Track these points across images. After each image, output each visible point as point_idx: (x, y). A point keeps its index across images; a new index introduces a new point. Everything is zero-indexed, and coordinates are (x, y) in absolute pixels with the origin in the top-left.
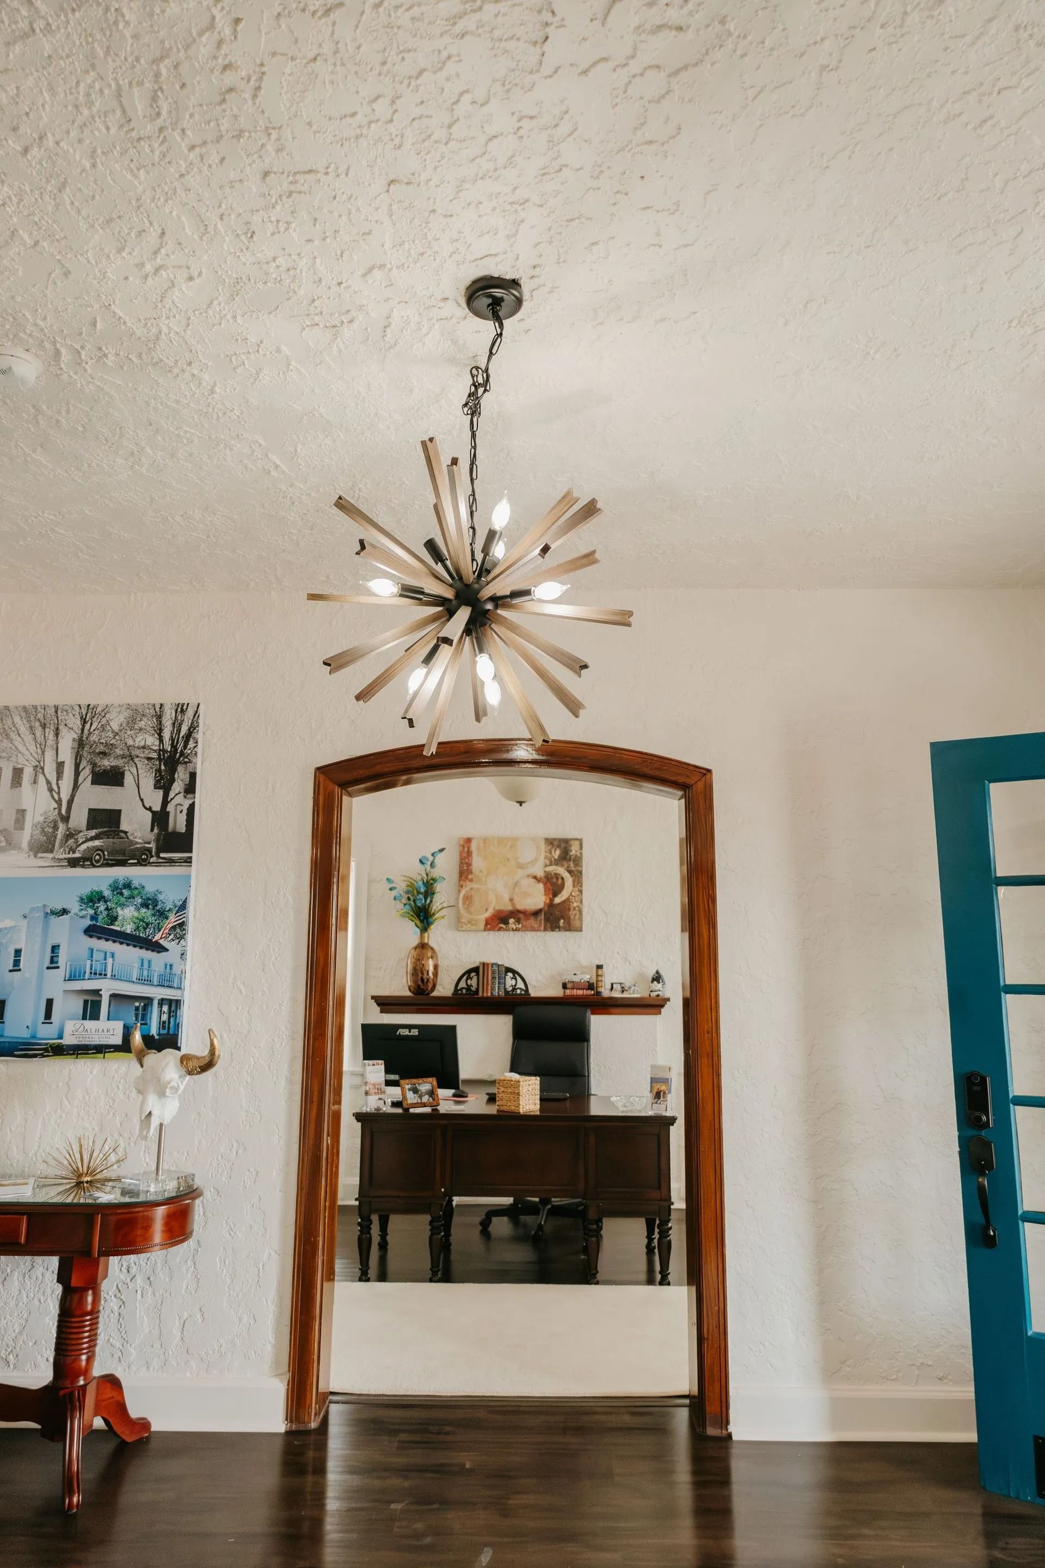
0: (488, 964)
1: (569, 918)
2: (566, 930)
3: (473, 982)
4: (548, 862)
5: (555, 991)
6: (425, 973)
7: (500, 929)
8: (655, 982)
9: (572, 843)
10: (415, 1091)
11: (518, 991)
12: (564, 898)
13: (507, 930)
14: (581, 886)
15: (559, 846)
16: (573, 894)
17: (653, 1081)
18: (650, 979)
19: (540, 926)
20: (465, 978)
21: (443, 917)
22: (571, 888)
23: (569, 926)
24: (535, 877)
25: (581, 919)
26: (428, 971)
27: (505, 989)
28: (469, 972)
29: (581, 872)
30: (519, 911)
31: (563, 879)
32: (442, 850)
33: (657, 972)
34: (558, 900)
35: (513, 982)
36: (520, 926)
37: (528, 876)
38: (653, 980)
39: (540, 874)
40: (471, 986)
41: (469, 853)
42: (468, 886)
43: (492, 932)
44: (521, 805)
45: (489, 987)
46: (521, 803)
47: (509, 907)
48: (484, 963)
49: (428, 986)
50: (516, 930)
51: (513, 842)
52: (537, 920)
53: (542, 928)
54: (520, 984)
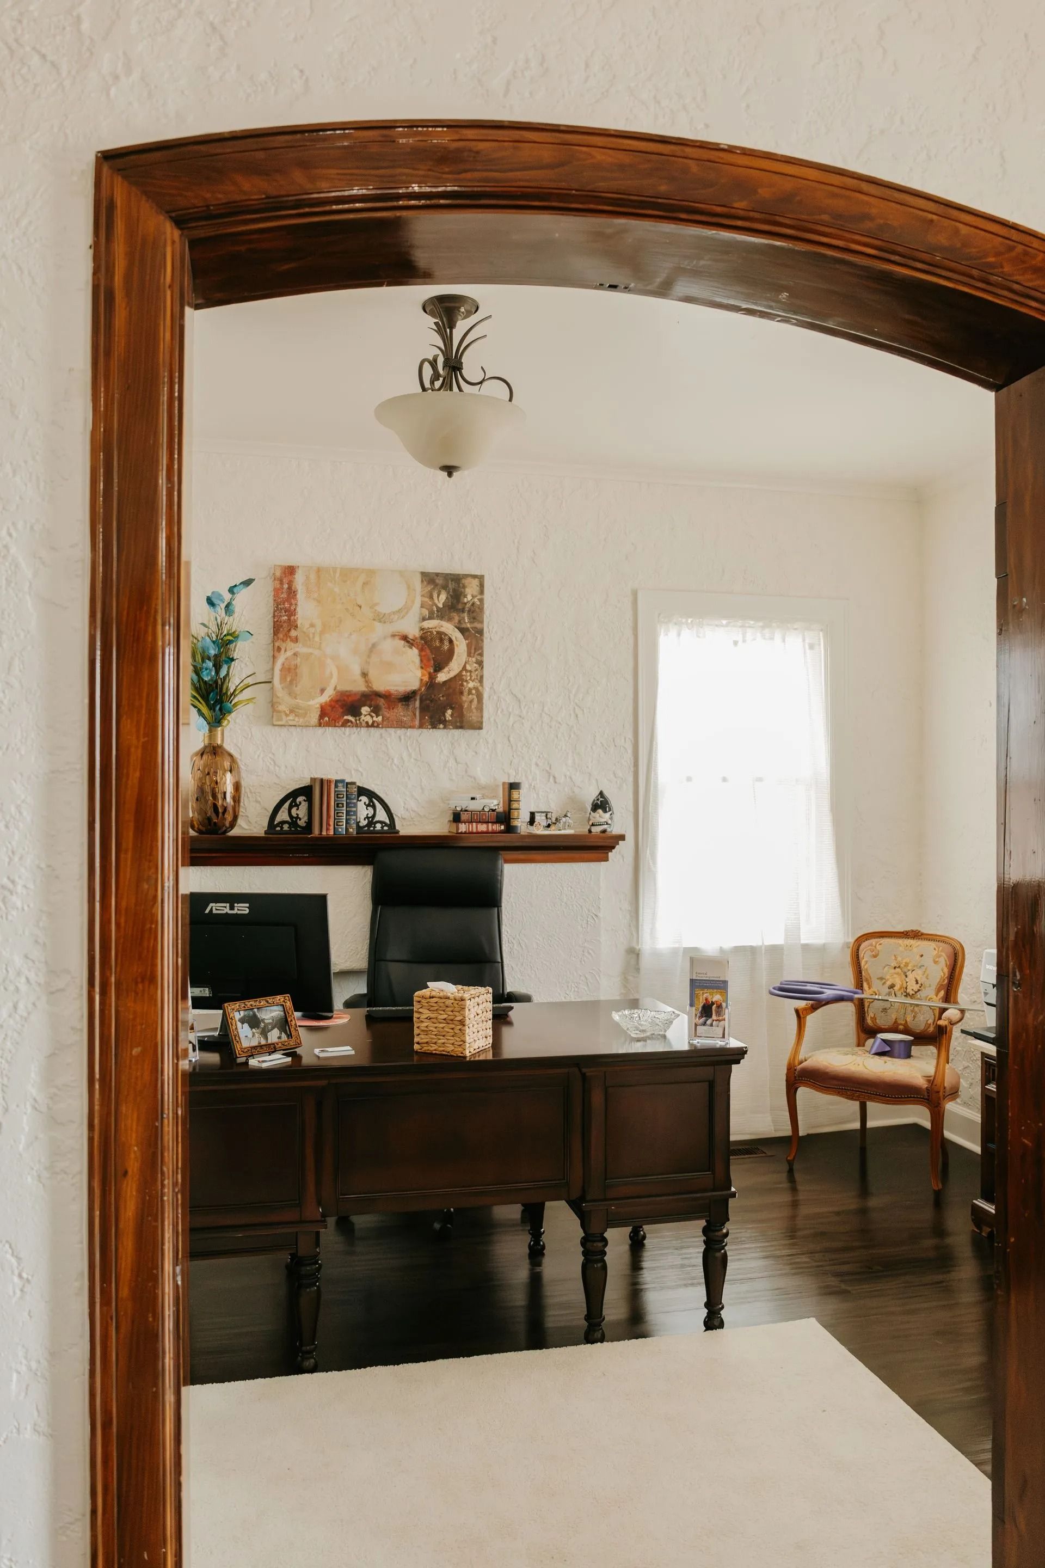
0: (329, 781)
1: (461, 707)
2: (457, 727)
3: (301, 812)
4: (426, 613)
5: (437, 826)
6: (220, 796)
7: (347, 722)
8: (600, 811)
9: (466, 581)
10: (253, 1022)
11: (378, 826)
12: (452, 674)
13: (357, 726)
14: (481, 655)
15: (445, 587)
16: (468, 668)
17: (695, 985)
18: (589, 807)
19: (413, 720)
20: (287, 805)
21: (250, 700)
22: (464, 657)
23: (462, 722)
24: (405, 638)
25: (480, 708)
26: (225, 793)
27: (358, 823)
28: (294, 794)
29: (481, 632)
30: (378, 695)
31: (451, 641)
32: (248, 583)
33: (601, 794)
34: (442, 677)
35: (370, 811)
36: (380, 718)
37: (393, 636)
38: (595, 807)
39: (414, 632)
40: (298, 817)
41: (292, 593)
42: (290, 649)
43: (330, 730)
44: (450, 475)
45: (332, 823)
46: (449, 470)
47: (360, 687)
48: (322, 780)
49: (225, 819)
50: (372, 726)
51: (368, 577)
52: (407, 709)
53: (417, 723)
54: (381, 815)
